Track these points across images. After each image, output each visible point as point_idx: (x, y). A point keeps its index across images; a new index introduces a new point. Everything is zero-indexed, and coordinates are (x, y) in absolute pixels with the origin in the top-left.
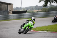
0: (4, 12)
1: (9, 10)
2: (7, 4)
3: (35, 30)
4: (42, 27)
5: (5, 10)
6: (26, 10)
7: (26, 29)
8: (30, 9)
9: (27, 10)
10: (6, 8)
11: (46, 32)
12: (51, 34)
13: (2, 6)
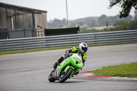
0: (24, 31)
1: (38, 26)
2: (32, 11)
3: (100, 74)
4: (115, 67)
5: (27, 26)
6: (77, 26)
7: (65, 71)
10: (29, 21)
11: (125, 78)
13: (20, 16)
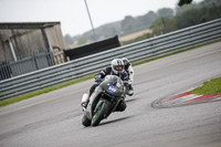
1: (54, 48)
2: (41, 26)
5: (37, 51)
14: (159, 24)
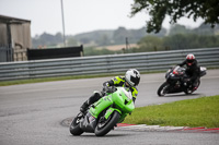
1: (16, 45)
8: (97, 42)
9: (85, 46)
11: (156, 127)
12: (178, 134)
14: (146, 42)
